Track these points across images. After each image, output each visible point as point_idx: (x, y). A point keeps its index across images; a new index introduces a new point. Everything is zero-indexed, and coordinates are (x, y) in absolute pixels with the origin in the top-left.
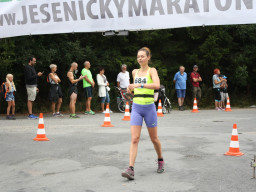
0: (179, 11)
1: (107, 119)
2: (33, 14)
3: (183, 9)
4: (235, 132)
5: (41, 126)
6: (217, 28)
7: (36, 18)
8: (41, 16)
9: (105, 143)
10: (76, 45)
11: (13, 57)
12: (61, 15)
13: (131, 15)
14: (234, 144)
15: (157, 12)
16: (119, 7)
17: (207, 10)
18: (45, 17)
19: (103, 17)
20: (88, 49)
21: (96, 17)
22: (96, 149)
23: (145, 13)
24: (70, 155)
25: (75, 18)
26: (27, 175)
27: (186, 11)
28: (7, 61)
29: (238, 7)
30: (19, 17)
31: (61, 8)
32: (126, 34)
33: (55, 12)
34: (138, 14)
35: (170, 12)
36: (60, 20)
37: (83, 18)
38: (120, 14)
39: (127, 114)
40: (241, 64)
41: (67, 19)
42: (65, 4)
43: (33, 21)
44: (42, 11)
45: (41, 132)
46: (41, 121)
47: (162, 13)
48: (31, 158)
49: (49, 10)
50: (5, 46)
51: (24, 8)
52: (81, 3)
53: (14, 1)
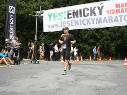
2: (64, 24)
3: (113, 21)
8: (67, 25)
13: (97, 23)
15: (105, 22)
16: (93, 21)
17: (121, 21)
19: (87, 24)
21: (85, 24)
23: (101, 23)
25: (78, 25)
27: (115, 22)
31: (74, 22)
33: (72, 23)
34: (99, 23)
35: (109, 22)
36: (73, 25)
38: (93, 23)
40: (113, 46)
41: (76, 25)
42: (75, 21)
43: (64, 26)
44: (67, 22)
47: (107, 22)
49: (70, 22)
51: (61, 22)
52: (80, 20)
53: (58, 20)
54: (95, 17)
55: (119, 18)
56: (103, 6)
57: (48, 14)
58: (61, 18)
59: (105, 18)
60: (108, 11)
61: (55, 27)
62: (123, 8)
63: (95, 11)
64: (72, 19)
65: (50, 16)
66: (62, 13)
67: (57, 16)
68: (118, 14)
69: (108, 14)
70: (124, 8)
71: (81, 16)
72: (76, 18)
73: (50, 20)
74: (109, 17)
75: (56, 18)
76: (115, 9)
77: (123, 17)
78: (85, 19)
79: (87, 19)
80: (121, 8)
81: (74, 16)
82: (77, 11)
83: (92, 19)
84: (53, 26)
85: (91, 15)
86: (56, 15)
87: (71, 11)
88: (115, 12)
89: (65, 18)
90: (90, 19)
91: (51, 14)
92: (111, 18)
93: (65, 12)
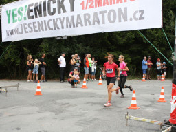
0: (90, 24)
2: (25, 28)
3: (92, 22)
5: (39, 87)
7: (27, 30)
13: (67, 27)
14: (134, 102)
16: (62, 23)
18: (30, 30)
19: (55, 29)
21: (52, 29)
23: (74, 26)
25: (43, 30)
27: (94, 24)
29: (120, 21)
30: (20, 30)
31: (36, 25)
32: (66, 38)
33: (34, 27)
34: (71, 26)
35: (86, 25)
36: (37, 31)
37: (46, 30)
38: (63, 27)
39: (100, 81)
41: (40, 30)
42: (39, 23)
43: (26, 32)
46: (39, 84)
47: (82, 25)
51: (21, 25)
52: (45, 21)
53: (18, 22)
55: (100, 16)
57: (7, 12)
58: (20, 18)
59: (79, 16)
60: (83, 3)
61: (14, 33)
63: (64, 3)
64: (35, 20)
65: (9, 15)
66: (22, 10)
67: (16, 15)
68: (98, 9)
69: (83, 8)
71: (45, 15)
72: (39, 19)
73: (9, 23)
74: (85, 15)
75: (16, 18)
78: (51, 20)
79: (54, 20)
82: (40, 5)
83: (60, 19)
84: (12, 33)
85: (59, 12)
86: (16, 12)
87: (32, 5)
88: (94, 5)
89: (25, 18)
90: (57, 19)
91: (10, 11)
92: (87, 17)
93: (26, 7)
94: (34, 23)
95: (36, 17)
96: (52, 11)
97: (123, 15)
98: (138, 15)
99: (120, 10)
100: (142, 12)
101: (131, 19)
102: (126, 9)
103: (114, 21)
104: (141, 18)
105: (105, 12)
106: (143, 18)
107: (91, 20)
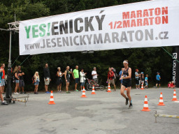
0: (118, 41)
1: (84, 94)
4: (146, 100)
5: (52, 97)
6: (137, 49)
8: (52, 44)
9: (83, 105)
10: (69, 58)
11: (39, 64)
12: (61, 43)
13: (95, 43)
15: (107, 42)
16: (89, 39)
17: (131, 40)
18: (54, 45)
19: (81, 44)
20: (74, 60)
21: (78, 44)
22: (78, 108)
23: (102, 42)
24: (65, 111)
25: (68, 45)
26: (45, 121)
27: (121, 41)
28: (36, 66)
29: (146, 39)
30: (42, 45)
31: (61, 40)
32: (93, 52)
33: (58, 42)
34: (98, 43)
35: (114, 41)
36: (61, 46)
37: (72, 45)
38: (90, 43)
39: (93, 91)
40: (148, 66)
41: (64, 45)
42: (63, 38)
43: (48, 46)
44: (52, 42)
45: (52, 100)
46: (52, 94)
47: (110, 42)
48: (47, 112)
49: (55, 41)
50: (35, 58)
51: (44, 40)
52: (71, 37)
53: (39, 37)
54: (93, 33)
55: (128, 35)
56: (103, 16)
57: (26, 27)
58: (43, 33)
59: (107, 35)
60: (111, 24)
61: (35, 47)
62: (133, 19)
63: (92, 23)
64: (59, 36)
65: (28, 30)
66: (45, 26)
67: (37, 31)
68: (127, 29)
69: (111, 28)
70: (136, 19)
71: (71, 32)
72: (64, 35)
73: (28, 37)
74: (113, 34)
75: (36, 34)
76: (122, 20)
77: (134, 34)
78: (77, 37)
79: (81, 36)
80: (130, 20)
81: (61, 30)
82: (66, 24)
83: (87, 36)
84: (32, 47)
85: (87, 30)
86: (36, 28)
87: (57, 23)
88: (122, 25)
89: (48, 34)
90: (84, 36)
91: (30, 27)
92: (115, 35)
93: (49, 24)
94: (58, 39)
95: (61, 33)
96: (79, 29)
97: (150, 35)
98: (163, 35)
99: (147, 31)
100: (166, 33)
101: (156, 38)
102: (152, 30)
103: (141, 39)
104: (166, 38)
105: (133, 32)
106: (168, 38)
107: (119, 38)
